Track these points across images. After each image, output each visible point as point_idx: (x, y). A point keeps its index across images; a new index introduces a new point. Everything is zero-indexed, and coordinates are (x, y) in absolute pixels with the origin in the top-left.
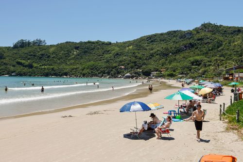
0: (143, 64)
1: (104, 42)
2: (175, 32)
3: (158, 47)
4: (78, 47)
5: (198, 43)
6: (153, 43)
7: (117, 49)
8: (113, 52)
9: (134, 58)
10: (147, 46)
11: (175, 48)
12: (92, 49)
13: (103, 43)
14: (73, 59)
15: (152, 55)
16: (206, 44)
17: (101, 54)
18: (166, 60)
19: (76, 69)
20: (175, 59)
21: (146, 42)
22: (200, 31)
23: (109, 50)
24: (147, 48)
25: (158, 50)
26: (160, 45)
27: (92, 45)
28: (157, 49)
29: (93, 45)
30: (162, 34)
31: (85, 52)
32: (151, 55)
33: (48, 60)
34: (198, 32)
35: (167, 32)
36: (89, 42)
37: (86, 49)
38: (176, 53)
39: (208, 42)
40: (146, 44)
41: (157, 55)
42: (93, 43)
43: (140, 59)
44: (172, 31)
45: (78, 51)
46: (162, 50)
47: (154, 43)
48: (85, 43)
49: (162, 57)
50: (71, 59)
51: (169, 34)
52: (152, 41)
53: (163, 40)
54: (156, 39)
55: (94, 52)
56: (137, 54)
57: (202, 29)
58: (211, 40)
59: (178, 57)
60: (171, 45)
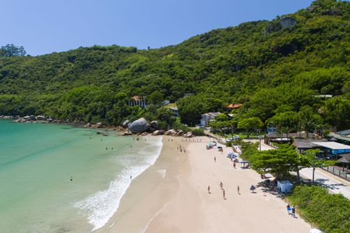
0: (187, 90)
1: (124, 48)
2: (255, 23)
3: (222, 53)
4: (74, 57)
5: (313, 40)
6: (212, 46)
7: (143, 59)
8: (134, 65)
9: (168, 78)
10: (201, 52)
11: (260, 51)
12: (99, 61)
13: (122, 50)
14: (61, 79)
15: (209, 70)
16: (332, 39)
17: (113, 69)
18: (240, 80)
19: (54, 100)
20: (262, 76)
21: (199, 44)
22: (312, 14)
23: (128, 62)
24: (200, 55)
25: (222, 59)
26: (225, 48)
27: (100, 54)
28: (220, 56)
29: (103, 52)
30: (229, 29)
31: (85, 67)
32: (206, 70)
33: (13, 82)
34: (308, 17)
35: (240, 25)
36: (95, 48)
37: (88, 62)
38: (263, 63)
39: (337, 36)
40: (199, 49)
41: (220, 68)
42: (104, 49)
43: (182, 78)
44: (248, 23)
45: (73, 65)
46: (230, 57)
47: (215, 46)
48: (88, 49)
49: (230, 72)
50: (56, 81)
51: (242, 29)
52: (211, 43)
53: (232, 40)
54: (219, 38)
55: (100, 67)
56: (177, 67)
57: (315, 11)
58: (343, 30)
59: (267, 71)
60: (249, 47)
